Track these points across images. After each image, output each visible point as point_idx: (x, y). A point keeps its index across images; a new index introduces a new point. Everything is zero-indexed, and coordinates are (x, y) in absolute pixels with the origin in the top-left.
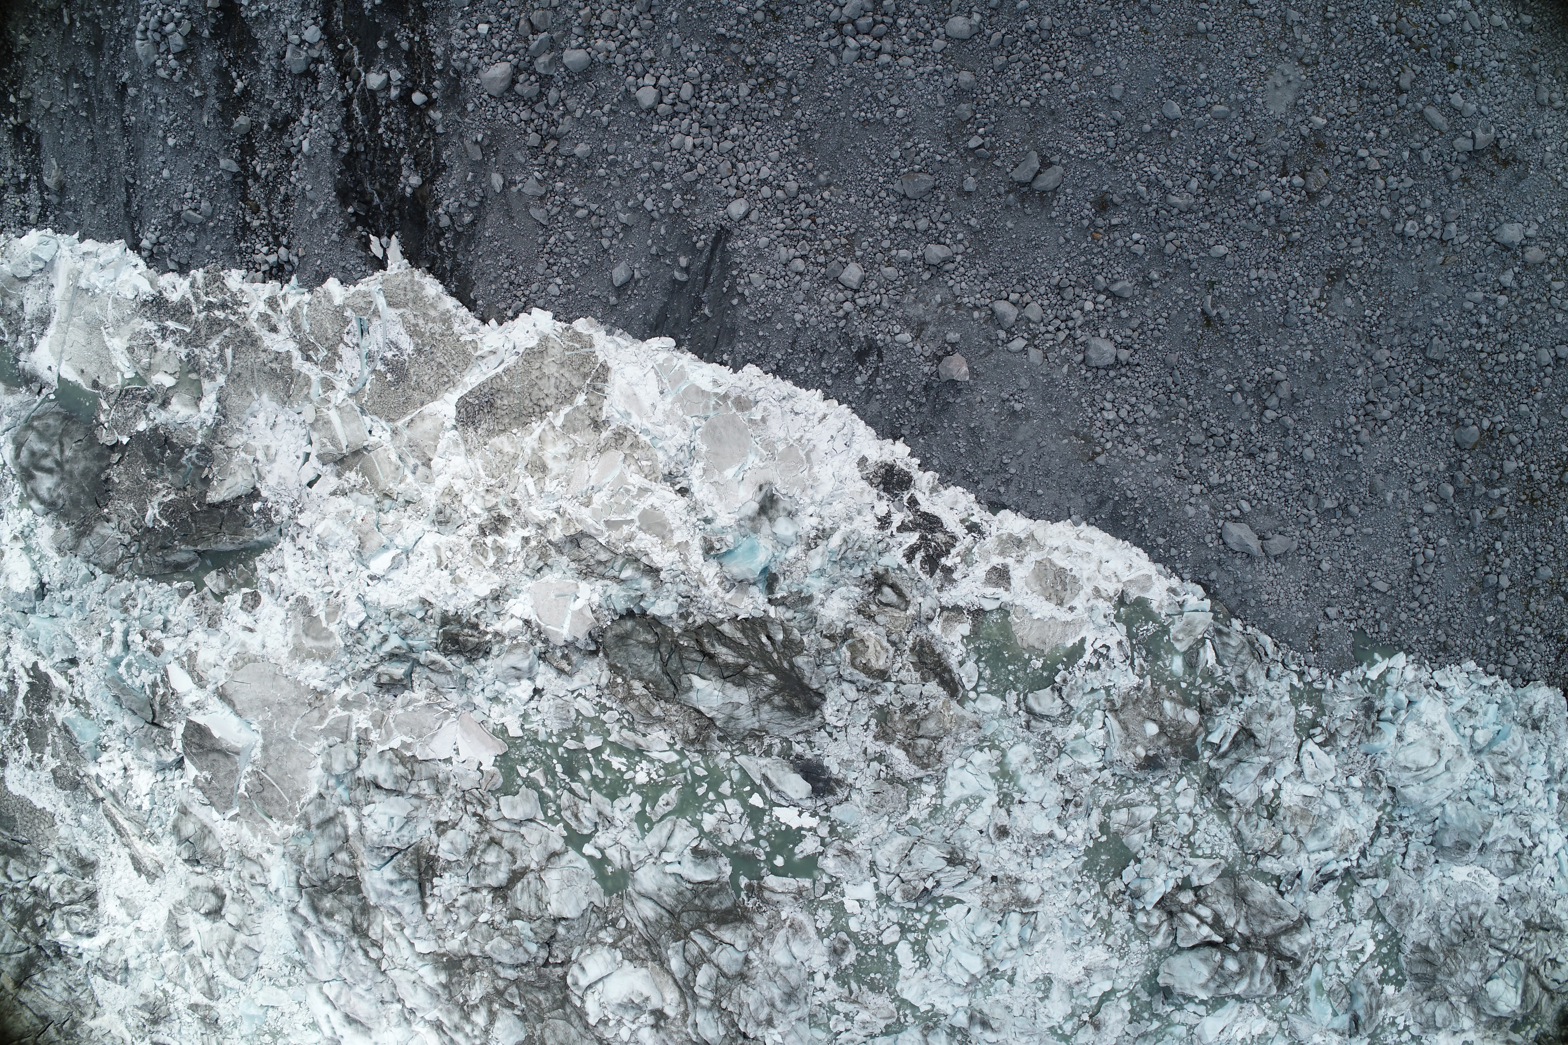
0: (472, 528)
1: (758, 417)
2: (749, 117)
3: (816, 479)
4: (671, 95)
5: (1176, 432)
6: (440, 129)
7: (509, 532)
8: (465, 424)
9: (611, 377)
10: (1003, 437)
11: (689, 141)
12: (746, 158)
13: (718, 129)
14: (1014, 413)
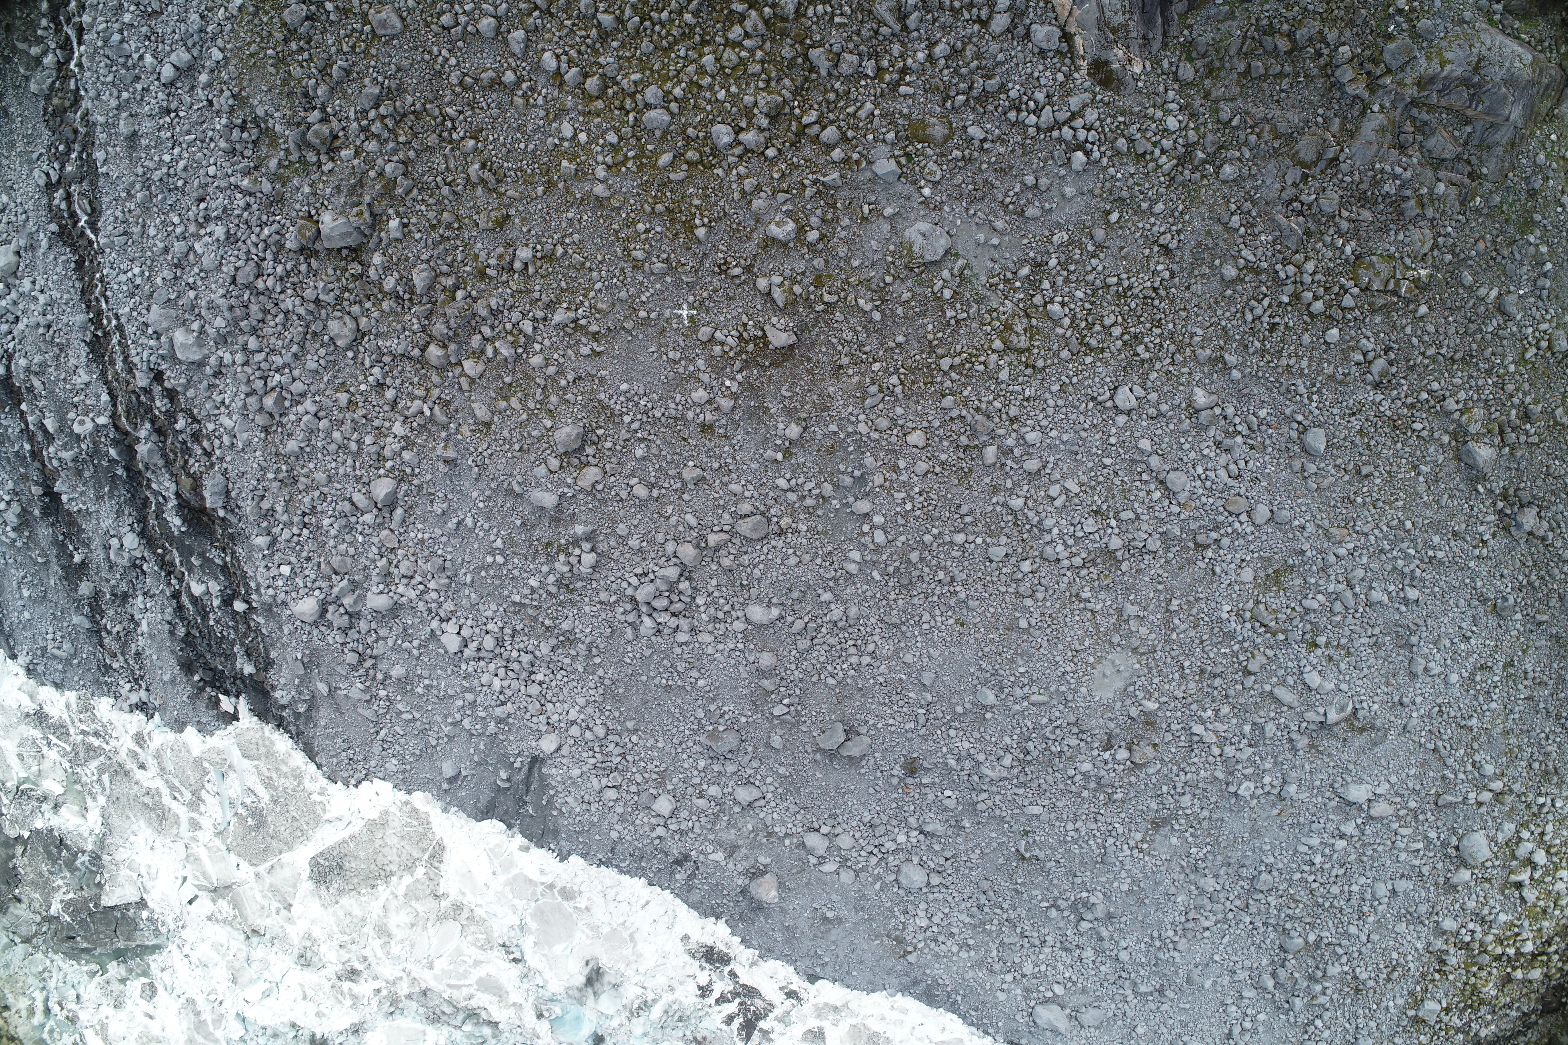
0: (330, 971)
1: (582, 906)
2: (554, 667)
3: (640, 956)
4: (475, 644)
5: (989, 936)
6: (264, 631)
7: (362, 981)
8: (318, 882)
9: (446, 856)
10: (815, 937)
11: (497, 683)
12: (554, 699)
13: (524, 675)
14: (826, 919)
